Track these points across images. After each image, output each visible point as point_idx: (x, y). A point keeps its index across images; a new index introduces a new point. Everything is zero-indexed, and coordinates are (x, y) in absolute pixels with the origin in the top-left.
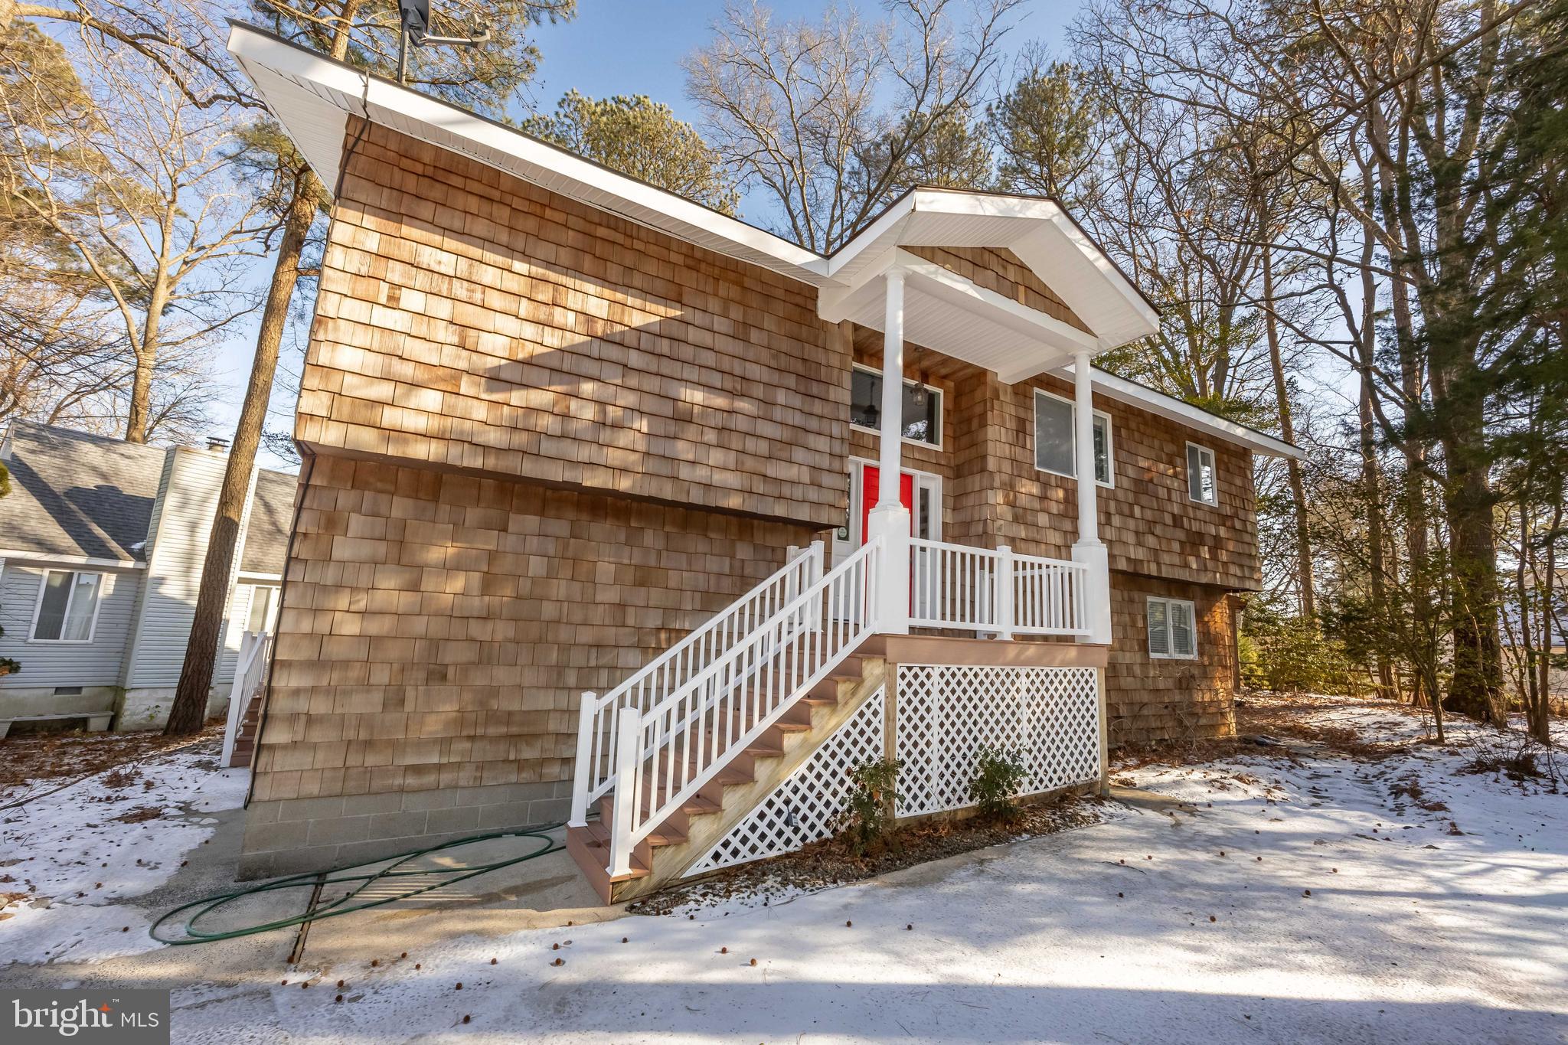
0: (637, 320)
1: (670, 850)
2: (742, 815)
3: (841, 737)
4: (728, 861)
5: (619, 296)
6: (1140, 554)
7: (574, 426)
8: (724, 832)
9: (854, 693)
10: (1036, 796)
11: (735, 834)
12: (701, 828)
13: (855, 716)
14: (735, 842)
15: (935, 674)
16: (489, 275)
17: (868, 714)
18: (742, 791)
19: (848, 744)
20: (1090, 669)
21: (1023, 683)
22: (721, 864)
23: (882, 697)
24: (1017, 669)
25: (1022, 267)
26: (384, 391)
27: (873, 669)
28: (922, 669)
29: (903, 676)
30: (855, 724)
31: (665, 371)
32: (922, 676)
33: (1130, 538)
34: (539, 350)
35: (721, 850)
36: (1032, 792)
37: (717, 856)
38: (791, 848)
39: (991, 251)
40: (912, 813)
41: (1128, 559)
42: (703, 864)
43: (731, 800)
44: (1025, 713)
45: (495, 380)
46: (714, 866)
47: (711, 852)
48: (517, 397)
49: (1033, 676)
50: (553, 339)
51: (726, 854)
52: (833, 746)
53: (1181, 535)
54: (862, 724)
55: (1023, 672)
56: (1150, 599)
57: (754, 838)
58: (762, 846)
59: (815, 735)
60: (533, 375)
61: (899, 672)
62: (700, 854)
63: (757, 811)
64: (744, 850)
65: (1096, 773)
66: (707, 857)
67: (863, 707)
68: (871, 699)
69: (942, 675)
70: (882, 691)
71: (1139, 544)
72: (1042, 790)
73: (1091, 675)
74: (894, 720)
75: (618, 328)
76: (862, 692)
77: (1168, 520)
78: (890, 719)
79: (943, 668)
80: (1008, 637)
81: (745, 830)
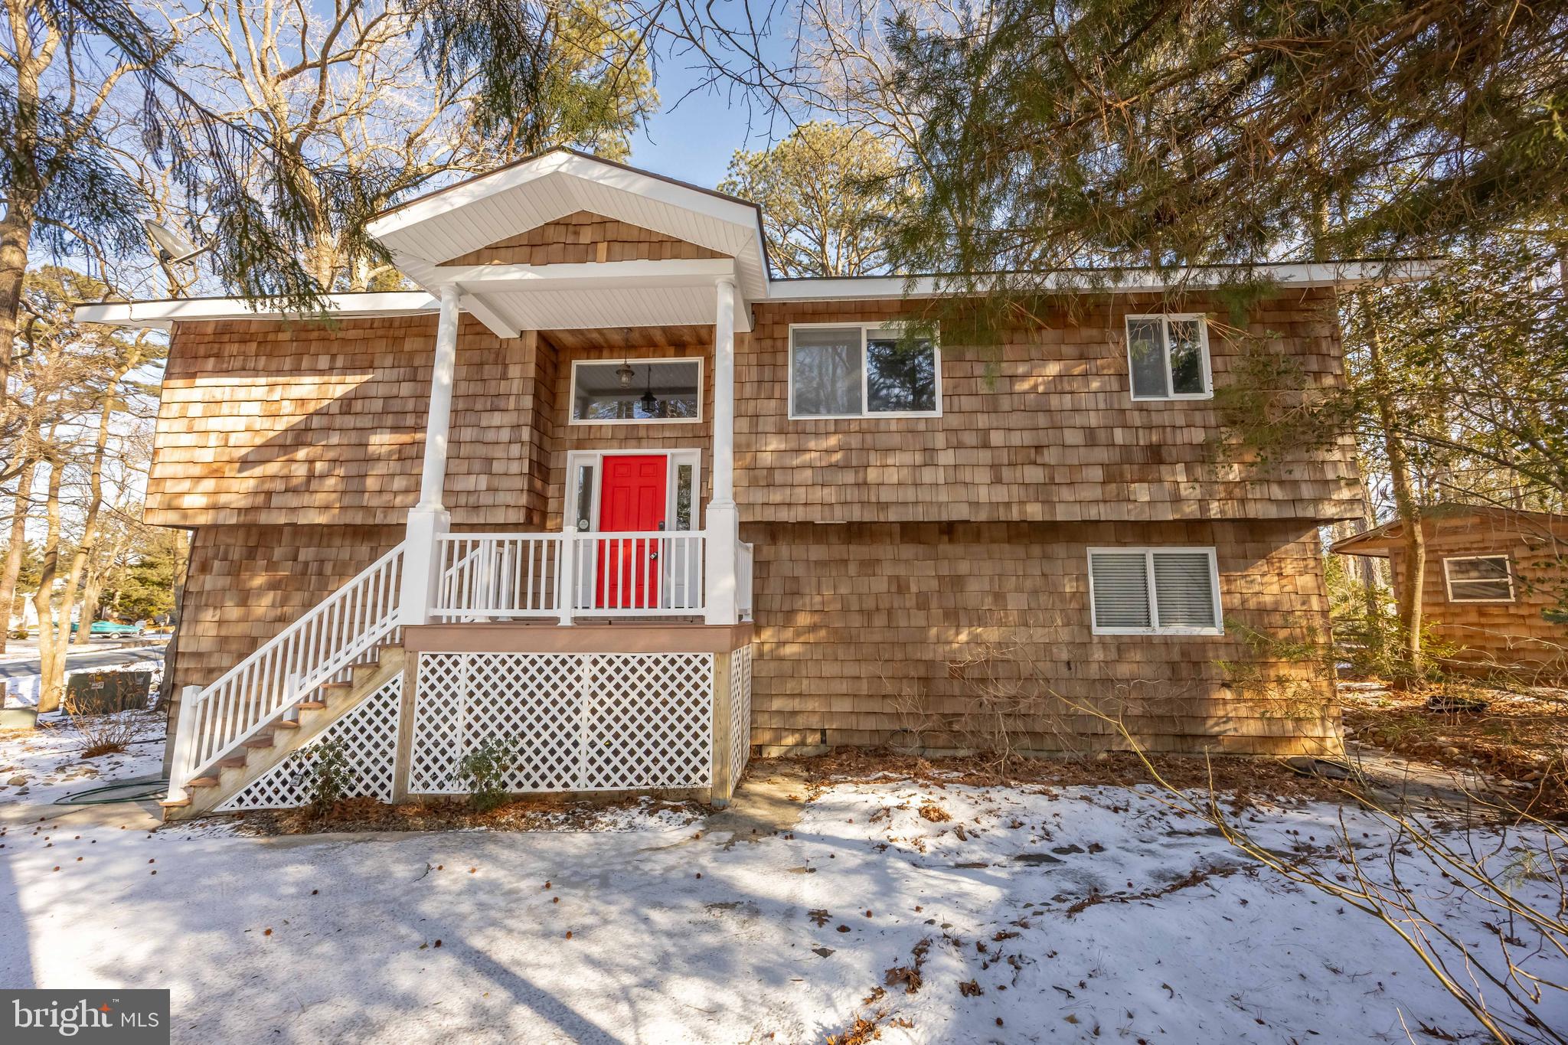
0: (339, 391)
1: (206, 790)
2: (262, 772)
3: (356, 715)
4: (248, 804)
5: (326, 378)
6: (1001, 494)
7: (295, 482)
8: (248, 782)
9: (369, 679)
10: (596, 793)
11: (256, 785)
12: (229, 776)
13: (371, 698)
14: (255, 792)
15: (464, 662)
16: (242, 394)
17: (386, 697)
18: (263, 752)
19: (363, 722)
20: (702, 655)
21: (586, 671)
22: (243, 807)
23: (400, 683)
24: (578, 656)
25: (604, 222)
26: (186, 485)
27: (391, 659)
28: (449, 657)
29: (426, 663)
30: (371, 706)
31: (359, 425)
32: (448, 664)
33: (983, 476)
34: (271, 434)
35: (244, 796)
36: (592, 787)
37: (240, 800)
38: (302, 804)
39: (557, 223)
40: (429, 791)
41: (975, 505)
42: (229, 805)
43: (254, 758)
44: (586, 704)
45: (245, 463)
46: (237, 807)
47: (236, 796)
48: (258, 471)
49: (603, 663)
50: (281, 425)
51: (248, 799)
52: (348, 723)
53: (1102, 454)
54: (378, 705)
55: (587, 659)
56: (1092, 551)
57: (269, 791)
58: (276, 798)
59: (329, 714)
60: (267, 453)
61: (421, 660)
62: (227, 796)
63: (274, 770)
64: (262, 799)
65: (704, 778)
66: (233, 800)
67: (380, 690)
68: (389, 684)
69: (473, 662)
70: (400, 676)
71: (998, 481)
72: (607, 787)
73: (704, 662)
74: (412, 703)
75: (326, 402)
76: (378, 678)
77: (1072, 437)
78: (408, 702)
79: (474, 655)
80: (566, 621)
81: (263, 784)
